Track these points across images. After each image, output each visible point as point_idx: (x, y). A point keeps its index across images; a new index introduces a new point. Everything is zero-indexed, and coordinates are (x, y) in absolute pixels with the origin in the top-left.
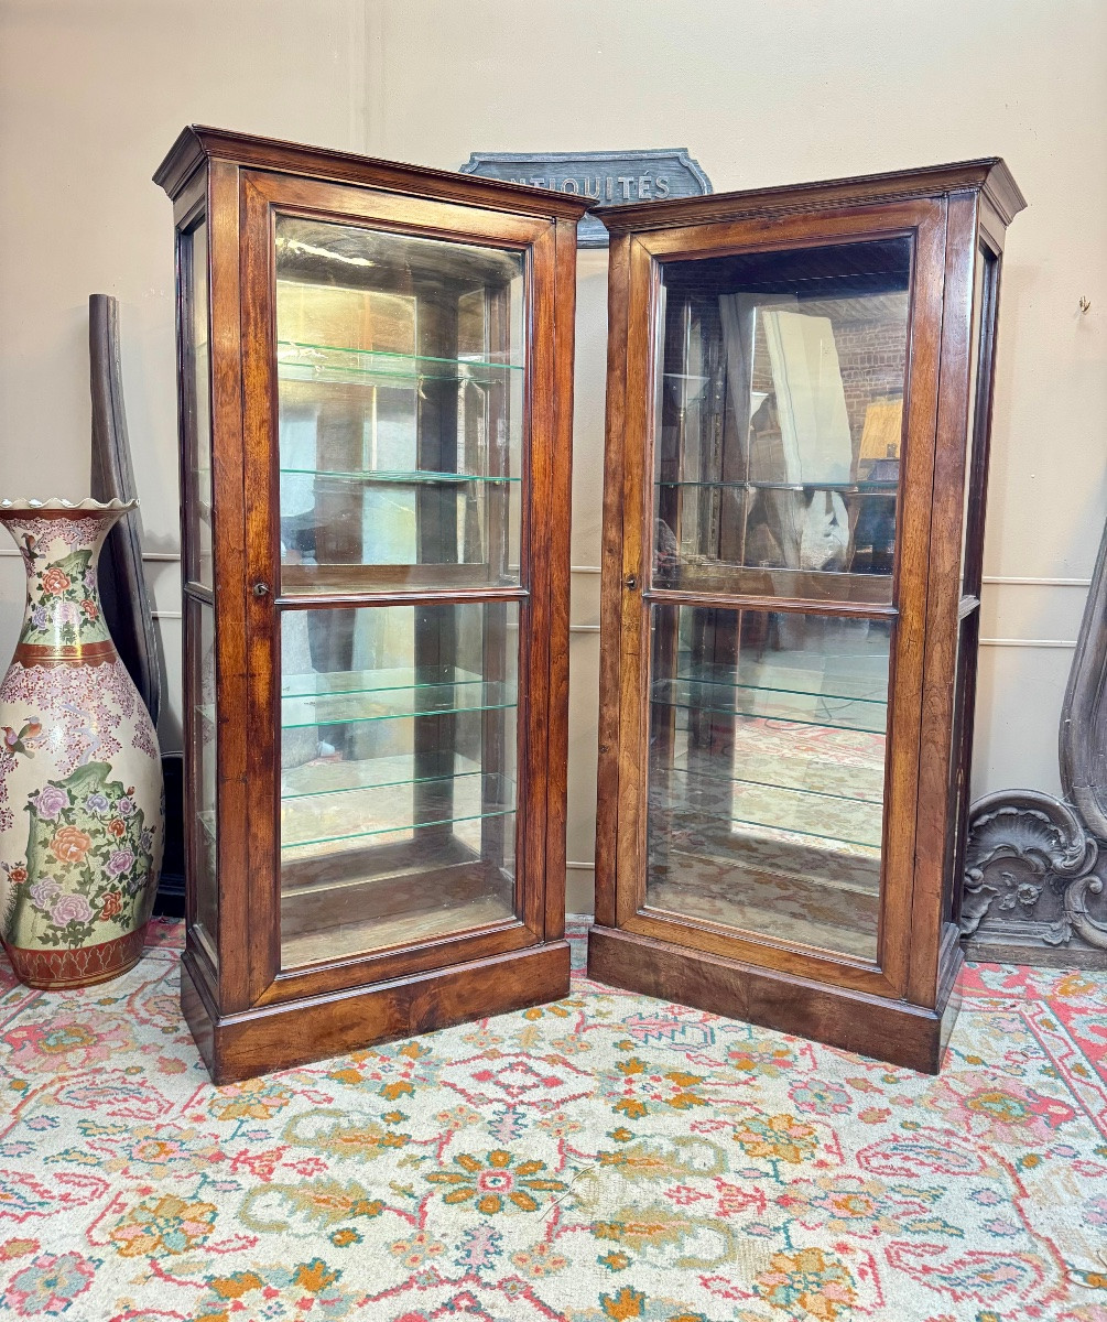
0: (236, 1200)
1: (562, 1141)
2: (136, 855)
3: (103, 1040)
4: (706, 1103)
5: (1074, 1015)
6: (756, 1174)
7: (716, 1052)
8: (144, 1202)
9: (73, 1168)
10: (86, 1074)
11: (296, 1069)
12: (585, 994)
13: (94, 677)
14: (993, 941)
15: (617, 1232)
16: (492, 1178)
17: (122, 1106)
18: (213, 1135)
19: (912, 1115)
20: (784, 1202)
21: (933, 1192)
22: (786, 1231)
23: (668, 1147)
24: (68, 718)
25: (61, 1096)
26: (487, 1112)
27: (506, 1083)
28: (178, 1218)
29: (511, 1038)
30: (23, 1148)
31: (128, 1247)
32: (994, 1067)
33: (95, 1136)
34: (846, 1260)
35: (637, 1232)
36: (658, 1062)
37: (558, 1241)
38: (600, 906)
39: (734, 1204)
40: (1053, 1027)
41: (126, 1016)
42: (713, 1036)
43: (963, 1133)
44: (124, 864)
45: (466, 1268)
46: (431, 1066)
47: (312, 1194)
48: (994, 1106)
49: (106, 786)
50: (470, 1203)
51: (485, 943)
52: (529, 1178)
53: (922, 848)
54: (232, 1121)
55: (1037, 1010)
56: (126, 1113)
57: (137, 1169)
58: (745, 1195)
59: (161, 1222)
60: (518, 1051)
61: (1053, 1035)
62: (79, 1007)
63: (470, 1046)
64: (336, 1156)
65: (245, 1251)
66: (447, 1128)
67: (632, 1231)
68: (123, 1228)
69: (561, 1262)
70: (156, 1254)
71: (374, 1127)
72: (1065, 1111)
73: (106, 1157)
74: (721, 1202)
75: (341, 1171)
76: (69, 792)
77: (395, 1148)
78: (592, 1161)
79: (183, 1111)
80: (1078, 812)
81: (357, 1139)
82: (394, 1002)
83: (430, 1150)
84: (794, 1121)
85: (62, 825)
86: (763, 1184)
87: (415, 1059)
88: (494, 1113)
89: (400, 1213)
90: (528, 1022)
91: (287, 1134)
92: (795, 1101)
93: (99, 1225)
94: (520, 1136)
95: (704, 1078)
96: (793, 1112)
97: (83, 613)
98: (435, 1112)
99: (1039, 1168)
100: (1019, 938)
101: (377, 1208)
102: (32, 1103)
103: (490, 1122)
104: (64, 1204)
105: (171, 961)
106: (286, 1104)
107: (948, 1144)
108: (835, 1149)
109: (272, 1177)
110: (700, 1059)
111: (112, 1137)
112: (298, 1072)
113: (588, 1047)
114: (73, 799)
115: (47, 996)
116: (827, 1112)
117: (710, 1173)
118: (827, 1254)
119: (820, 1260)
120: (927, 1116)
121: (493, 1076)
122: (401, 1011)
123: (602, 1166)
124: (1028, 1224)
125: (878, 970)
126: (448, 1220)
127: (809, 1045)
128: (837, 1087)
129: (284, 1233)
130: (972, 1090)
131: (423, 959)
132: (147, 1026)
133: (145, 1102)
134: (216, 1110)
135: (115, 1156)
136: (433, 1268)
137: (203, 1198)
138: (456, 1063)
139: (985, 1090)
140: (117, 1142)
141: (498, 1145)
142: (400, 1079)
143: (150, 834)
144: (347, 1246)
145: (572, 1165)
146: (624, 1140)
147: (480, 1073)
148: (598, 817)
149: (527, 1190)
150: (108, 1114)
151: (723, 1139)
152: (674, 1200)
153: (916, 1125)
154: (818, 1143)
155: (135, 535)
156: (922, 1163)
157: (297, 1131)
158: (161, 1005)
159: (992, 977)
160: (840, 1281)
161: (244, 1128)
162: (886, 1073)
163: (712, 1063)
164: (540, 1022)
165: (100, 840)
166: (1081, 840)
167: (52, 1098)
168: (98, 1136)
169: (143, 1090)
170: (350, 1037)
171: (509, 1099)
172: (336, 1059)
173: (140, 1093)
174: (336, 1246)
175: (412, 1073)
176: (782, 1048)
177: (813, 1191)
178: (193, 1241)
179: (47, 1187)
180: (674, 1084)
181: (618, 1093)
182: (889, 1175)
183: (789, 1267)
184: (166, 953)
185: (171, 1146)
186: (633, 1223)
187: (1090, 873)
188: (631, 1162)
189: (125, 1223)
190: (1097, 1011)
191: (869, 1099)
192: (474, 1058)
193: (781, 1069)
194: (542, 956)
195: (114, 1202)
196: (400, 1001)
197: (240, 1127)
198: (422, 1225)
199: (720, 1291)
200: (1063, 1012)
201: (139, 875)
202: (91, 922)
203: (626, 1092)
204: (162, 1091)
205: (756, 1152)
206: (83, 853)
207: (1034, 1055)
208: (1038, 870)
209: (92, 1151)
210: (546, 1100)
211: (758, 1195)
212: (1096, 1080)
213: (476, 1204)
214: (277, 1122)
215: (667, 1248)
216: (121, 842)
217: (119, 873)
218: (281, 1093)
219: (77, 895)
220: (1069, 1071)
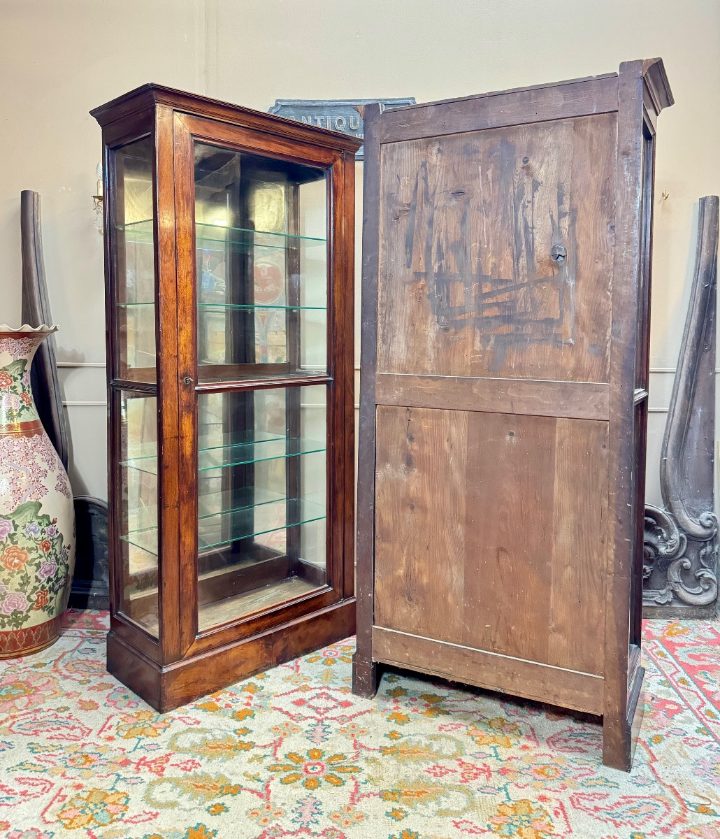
0: (141, 789)
1: (355, 741)
2: (58, 565)
3: (39, 691)
4: (447, 713)
5: (677, 648)
6: (484, 755)
8: (79, 794)
9: (27, 774)
10: (30, 713)
13: (29, 444)
15: (397, 796)
16: (312, 767)
17: (57, 732)
18: (121, 748)
20: (503, 772)
21: (597, 761)
22: (506, 790)
23: (425, 742)
24: (12, 472)
25: (14, 728)
27: (315, 706)
28: (103, 803)
29: (317, 677)
31: (71, 823)
33: (40, 752)
34: (545, 806)
35: (410, 795)
36: (414, 688)
37: (358, 803)
39: (471, 775)
40: (664, 656)
41: (53, 674)
44: (50, 571)
45: (300, 823)
46: (265, 698)
47: (193, 783)
50: (299, 783)
52: (335, 765)
54: (133, 739)
55: (654, 646)
56: (61, 737)
57: (71, 773)
58: (477, 769)
59: (92, 806)
60: (321, 685)
61: (666, 661)
62: (20, 670)
63: (288, 683)
64: (206, 758)
65: (151, 821)
66: (279, 737)
67: (406, 795)
68: (65, 811)
69: (362, 817)
70: (90, 826)
71: (229, 739)
72: (676, 708)
73: (48, 766)
74: (463, 775)
75: (211, 768)
76: (14, 522)
77: (245, 751)
78: (376, 753)
79: (98, 734)
80: (673, 516)
81: (219, 747)
83: (269, 751)
84: (506, 722)
85: (9, 545)
86: (489, 761)
87: (253, 693)
88: (309, 725)
89: (253, 792)
90: (326, 667)
91: (171, 746)
92: (505, 709)
93: (50, 810)
94: (327, 739)
95: (445, 697)
96: (504, 716)
97: (21, 402)
98: (270, 726)
99: (662, 743)
101: (237, 790)
103: (306, 731)
104: (23, 797)
105: (81, 637)
106: (169, 726)
108: (533, 738)
109: (164, 773)
111: (52, 753)
114: (16, 527)
116: (525, 715)
117: (454, 756)
118: (533, 803)
119: (529, 807)
121: (306, 702)
123: (383, 755)
124: (658, 777)
126: (286, 795)
129: (176, 809)
132: (68, 681)
133: (74, 728)
134: (121, 733)
135: (55, 765)
136: (277, 825)
137: (119, 789)
138: (281, 695)
140: (56, 756)
141: (313, 746)
142: (244, 707)
143: (67, 550)
144: (219, 814)
145: (364, 755)
146: (396, 739)
147: (297, 701)
149: (335, 773)
150: (48, 738)
151: (461, 735)
152: (432, 774)
154: (522, 734)
155: (51, 350)
156: (589, 744)
157: (178, 743)
158: (76, 666)
160: (543, 819)
161: (142, 743)
164: (334, 666)
165: (34, 555)
166: (676, 535)
167: (8, 729)
168: (42, 753)
169: (69, 721)
171: (318, 716)
173: (68, 724)
174: (212, 815)
175: (252, 703)
177: (521, 764)
178: (115, 817)
179: (10, 787)
180: (426, 702)
181: (390, 710)
182: (568, 752)
183: (510, 812)
184: (77, 632)
185: (92, 757)
186: (406, 790)
187: (684, 556)
188: (403, 752)
189: (67, 808)
190: (692, 645)
192: (293, 691)
195: (58, 795)
197: (139, 743)
198: (268, 799)
199: (466, 829)
200: (671, 647)
201: (61, 578)
202: (28, 611)
203: (395, 709)
204: (82, 722)
205: (482, 742)
206: (22, 564)
207: (654, 674)
208: (650, 556)
209: (39, 763)
210: (342, 716)
211: (486, 768)
212: (694, 687)
213: (302, 784)
214: (164, 738)
215: (430, 804)
216: (48, 556)
217: (46, 577)
218: (165, 720)
219: (19, 593)
220: (676, 682)
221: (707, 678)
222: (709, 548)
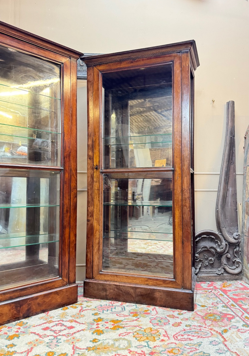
1: (74, 345)
4: (124, 327)
5: (228, 292)
6: (142, 346)
7: (126, 313)
12: (83, 301)
14: (203, 275)
19: (188, 323)
20: (151, 354)
21: (199, 344)
23: (111, 342)
27: (54, 330)
29: (57, 316)
32: (209, 307)
36: (107, 318)
38: (88, 272)
40: (223, 295)
42: (124, 308)
43: (204, 326)
46: (27, 328)
48: (211, 317)
51: (48, 285)
53: (185, 239)
55: (218, 292)
58: (138, 354)
60: (59, 320)
61: (224, 297)
63: (42, 320)
66: (31, 347)
71: (3, 350)
72: (232, 316)
78: (84, 350)
80: (222, 235)
82: (14, 307)
83: (24, 354)
84: (152, 329)
86: (144, 349)
87: (21, 326)
88: (49, 340)
90: (63, 311)
92: (152, 323)
94: (58, 346)
95: (122, 320)
96: (152, 326)
98: (27, 342)
99: (228, 333)
100: (210, 273)
103: (47, 343)
107: (200, 329)
108: (166, 335)
110: (121, 315)
113: (83, 316)
116: (162, 325)
117: (126, 348)
120: (193, 322)
121: (50, 328)
122: (17, 310)
123: (88, 351)
124: (229, 349)
125: (174, 280)
127: (154, 308)
128: (165, 318)
130: (204, 314)
131: (25, 291)
138: (36, 326)
139: (208, 314)
141: (50, 350)
142: (15, 333)
145: (77, 352)
146: (96, 342)
147: (45, 328)
148: (87, 243)
151: (130, 337)
153: (190, 326)
154: (161, 334)
156: (194, 336)
159: (204, 285)
162: (179, 312)
163: (125, 316)
164: (67, 311)
166: (224, 243)
171: (55, 335)
175: (19, 331)
176: (147, 309)
177: (161, 349)
180: (113, 323)
181: (94, 328)
182: (184, 341)
187: (227, 253)
188: (99, 349)
190: (234, 290)
191: (174, 320)
192: (43, 324)
193: (147, 315)
194: (68, 289)
196: (16, 307)
200: (225, 292)
203: (97, 328)
205: (141, 340)
207: (220, 303)
208: (213, 253)
210: (68, 333)
211: (143, 353)
212: (238, 307)
220: (230, 306)
221: (243, 303)
222: (237, 248)
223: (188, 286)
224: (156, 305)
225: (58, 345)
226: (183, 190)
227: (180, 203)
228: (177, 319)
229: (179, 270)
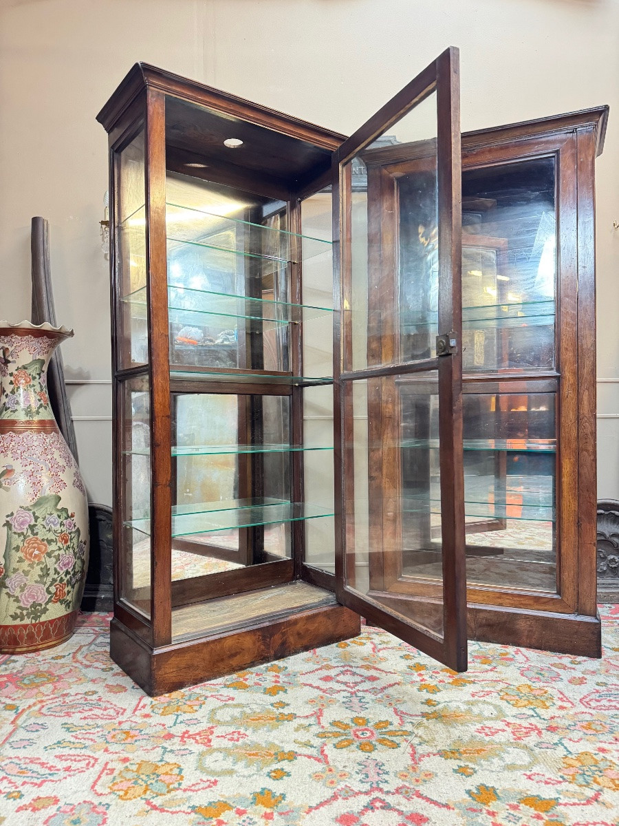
0: (192, 760)
1: (395, 709)
2: (75, 558)
3: (63, 678)
4: (474, 682)
6: (525, 716)
8: (127, 767)
9: (66, 751)
10: (58, 698)
11: (203, 684)
12: (369, 633)
13: (47, 440)
15: (457, 755)
16: (361, 732)
17: (90, 713)
18: (160, 724)
19: (599, 679)
20: (551, 729)
22: (563, 745)
23: (463, 706)
24: (32, 465)
25: (44, 710)
26: (340, 697)
27: (343, 681)
28: (155, 774)
30: (25, 743)
31: (126, 794)
33: (76, 731)
34: (608, 756)
35: (470, 753)
37: (421, 763)
39: (521, 733)
44: (68, 564)
45: (369, 784)
46: (291, 676)
47: (244, 752)
49: (58, 510)
50: (353, 747)
52: (384, 730)
53: (582, 516)
54: (170, 716)
56: (94, 717)
57: (112, 748)
58: (525, 728)
59: (144, 777)
60: (342, 664)
62: (39, 662)
63: (311, 664)
64: (250, 729)
65: (211, 789)
66: (317, 708)
67: (466, 753)
68: (117, 783)
69: (430, 774)
70: (147, 797)
71: (268, 711)
73: (88, 743)
74: (513, 733)
75: (260, 737)
76: (34, 513)
77: (289, 721)
78: (420, 718)
79: (134, 712)
81: (260, 718)
82: (261, 638)
83: (312, 720)
85: (29, 536)
86: (533, 721)
87: (278, 673)
88: (344, 697)
89: (309, 757)
90: (340, 650)
91: (211, 719)
92: (526, 677)
93: (99, 783)
94: (367, 709)
96: (529, 683)
97: (39, 400)
98: (305, 700)
100: (611, 588)
101: (292, 756)
102: (24, 717)
103: (343, 702)
104: (67, 773)
106: (204, 703)
108: (565, 699)
109: (212, 744)
111: (89, 731)
112: (205, 685)
113: (385, 659)
114: (36, 518)
115: (14, 657)
116: (549, 681)
117: (497, 718)
118: (595, 754)
119: (592, 758)
120: (608, 679)
121: (334, 678)
122: (265, 644)
125: (558, 597)
126: (344, 758)
127: (518, 649)
128: (547, 668)
129: (234, 776)
132: (91, 669)
133: (105, 709)
134: (156, 710)
135: (95, 742)
136: (346, 786)
137: (168, 761)
138: (306, 673)
140: (93, 734)
141: (355, 715)
142: (274, 684)
143: (84, 546)
144: (281, 778)
145: (409, 720)
146: (434, 705)
147: (325, 678)
149: (387, 737)
150: (81, 719)
151: (494, 699)
152: (483, 734)
153: (606, 684)
154: (553, 697)
155: (60, 366)
158: (96, 657)
160: (612, 768)
162: (571, 659)
164: (348, 649)
167: (38, 713)
168: (79, 732)
169: (101, 703)
170: (234, 662)
171: (349, 689)
172: (227, 677)
173: (100, 705)
174: (274, 780)
175: (280, 680)
176: (503, 652)
177: (566, 722)
178: (171, 787)
179: (51, 764)
180: (448, 674)
181: (417, 682)
182: (605, 710)
183: (577, 764)
184: (89, 630)
185: (133, 733)
186: (464, 749)
188: (445, 716)
189: (118, 780)
191: (569, 673)
192: (317, 670)
193: (509, 662)
195: (104, 769)
196: (264, 638)
197: (177, 718)
198: (327, 762)
199: (541, 781)
201: (77, 572)
202: (47, 603)
203: (422, 680)
204: (114, 703)
205: (519, 705)
206: (42, 555)
208: (617, 546)
209: (77, 741)
210: (373, 688)
211: (533, 727)
213: (357, 747)
214: (202, 713)
215: (493, 760)
216: (67, 549)
217: (65, 570)
218: (198, 698)
219: (38, 584)
223: (588, 608)
224: (519, 645)
225: (366, 706)
226: (581, 417)
227: (574, 445)
228: (572, 670)
229: (568, 576)
